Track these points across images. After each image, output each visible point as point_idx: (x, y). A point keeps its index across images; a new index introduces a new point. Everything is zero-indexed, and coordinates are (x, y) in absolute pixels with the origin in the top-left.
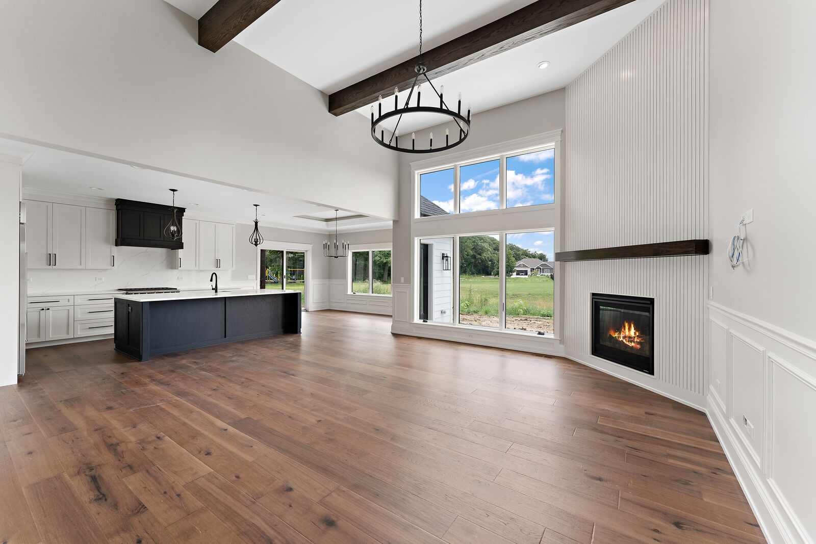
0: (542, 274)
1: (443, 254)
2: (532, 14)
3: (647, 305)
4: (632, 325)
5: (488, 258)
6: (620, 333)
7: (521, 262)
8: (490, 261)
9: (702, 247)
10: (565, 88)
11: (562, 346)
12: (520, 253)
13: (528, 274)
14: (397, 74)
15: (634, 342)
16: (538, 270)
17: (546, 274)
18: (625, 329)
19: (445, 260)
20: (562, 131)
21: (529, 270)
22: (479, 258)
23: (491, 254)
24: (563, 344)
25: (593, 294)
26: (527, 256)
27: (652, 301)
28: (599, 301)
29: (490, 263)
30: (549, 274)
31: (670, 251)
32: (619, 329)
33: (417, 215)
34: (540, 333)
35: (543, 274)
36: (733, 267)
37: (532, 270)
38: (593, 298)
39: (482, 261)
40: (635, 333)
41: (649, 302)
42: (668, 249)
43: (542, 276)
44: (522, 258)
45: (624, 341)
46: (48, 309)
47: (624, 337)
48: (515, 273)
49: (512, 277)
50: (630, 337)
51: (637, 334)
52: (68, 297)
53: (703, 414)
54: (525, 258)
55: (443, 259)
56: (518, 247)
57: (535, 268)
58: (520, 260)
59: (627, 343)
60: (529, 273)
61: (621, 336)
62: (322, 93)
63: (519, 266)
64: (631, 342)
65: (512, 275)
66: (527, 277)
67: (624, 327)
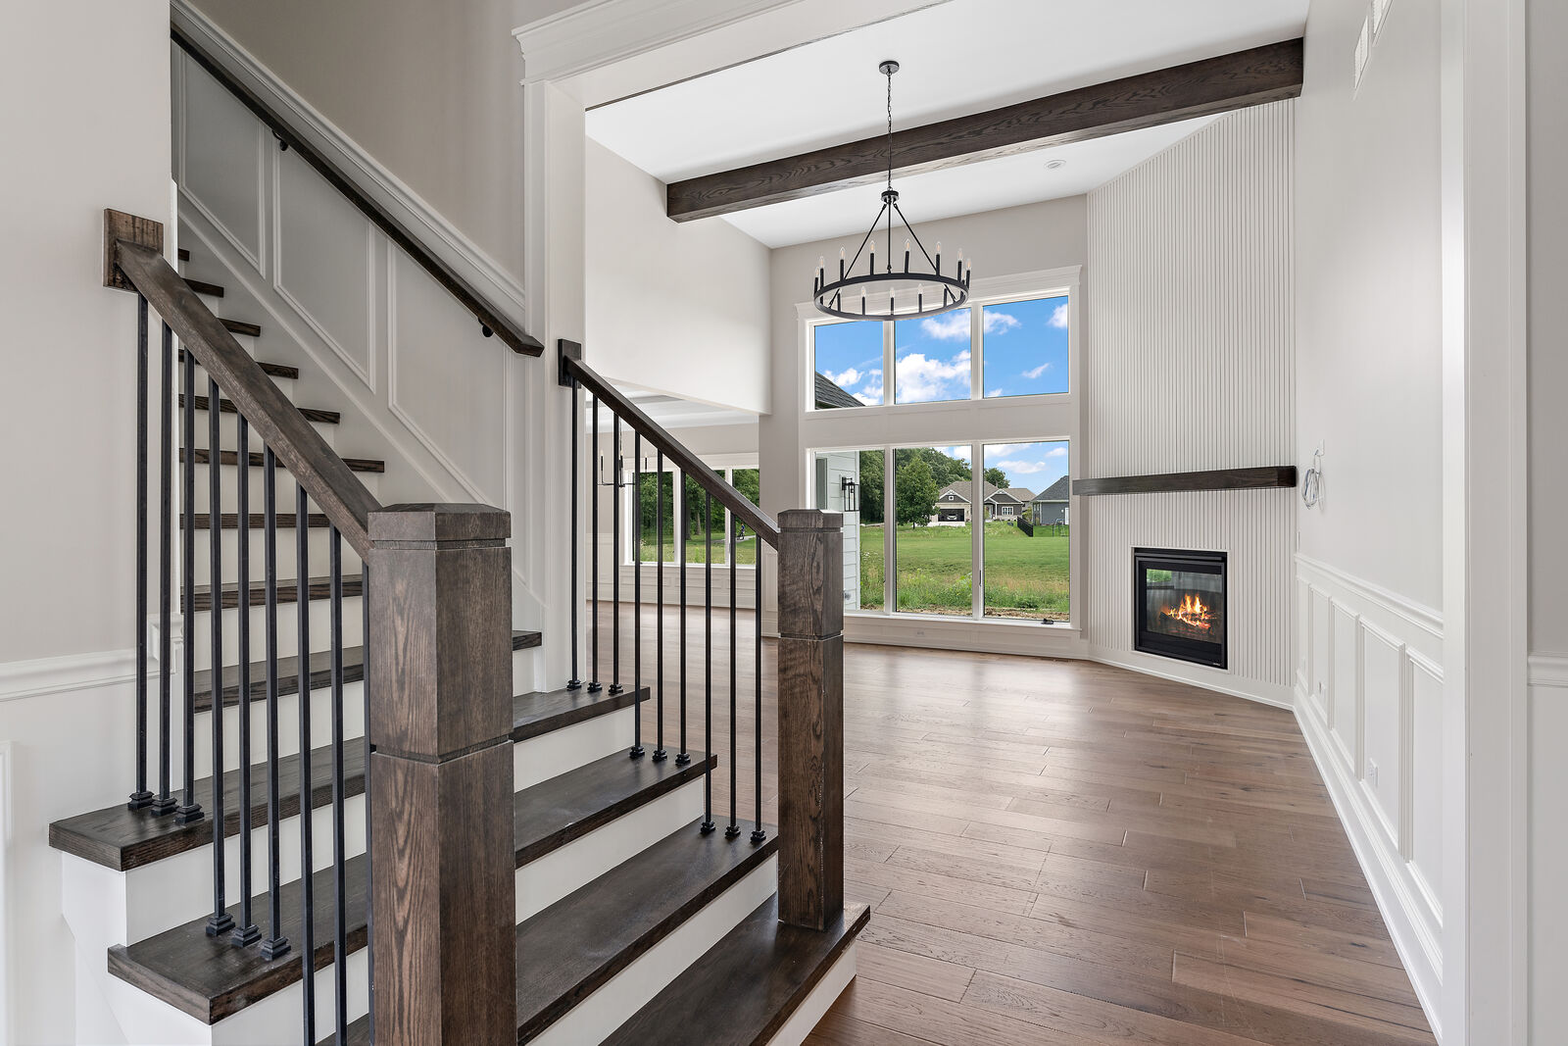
0: (996, 517)
1: (844, 479)
2: (1050, 112)
3: (1215, 563)
4: (1197, 599)
6: (1178, 610)
7: (949, 491)
9: (1287, 477)
10: (1086, 195)
11: (1085, 642)
12: (947, 467)
13: (966, 518)
14: (813, 169)
15: (1200, 621)
16: (988, 509)
17: (1006, 517)
18: (1185, 605)
19: (847, 491)
20: (1082, 269)
21: (967, 509)
24: (1086, 638)
25: (1137, 550)
26: (961, 475)
27: (1223, 557)
28: (1145, 560)
30: (1014, 518)
31: (1248, 482)
32: (1177, 604)
33: (810, 405)
34: (1045, 621)
35: (1000, 517)
36: (1308, 506)
38: (1135, 557)
40: (1202, 609)
41: (1220, 559)
42: (1245, 479)
43: (997, 523)
44: (952, 481)
45: (1185, 619)
47: (1185, 615)
48: (935, 517)
49: (930, 525)
50: (1193, 615)
51: (1205, 610)
53: (1290, 712)
54: (958, 480)
55: (844, 489)
56: (941, 454)
58: (947, 484)
59: (1189, 622)
60: (968, 515)
61: (1180, 613)
62: (658, 181)
63: (946, 499)
64: (1196, 620)
65: (929, 521)
66: (963, 524)
67: (1185, 602)
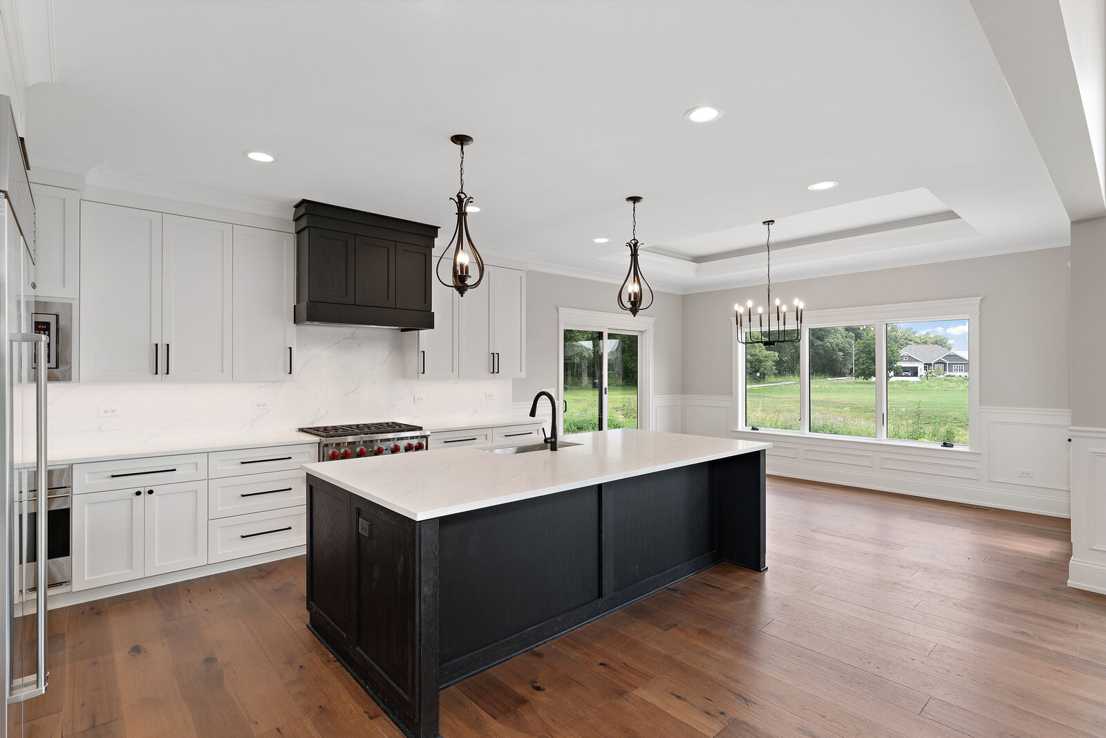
5: (837, 345)
8: (840, 350)
13: (919, 374)
16: (939, 367)
21: (921, 367)
22: (820, 346)
23: (842, 337)
29: (841, 354)
37: (927, 366)
39: (825, 351)
43: (950, 378)
46: (151, 492)
52: (193, 459)
57: (933, 363)
60: (921, 372)
66: (917, 379)
